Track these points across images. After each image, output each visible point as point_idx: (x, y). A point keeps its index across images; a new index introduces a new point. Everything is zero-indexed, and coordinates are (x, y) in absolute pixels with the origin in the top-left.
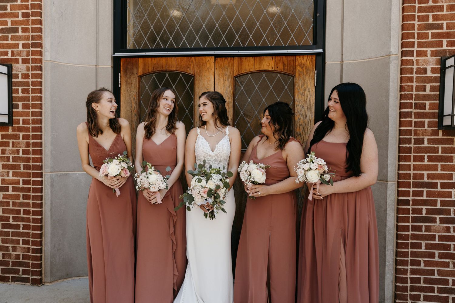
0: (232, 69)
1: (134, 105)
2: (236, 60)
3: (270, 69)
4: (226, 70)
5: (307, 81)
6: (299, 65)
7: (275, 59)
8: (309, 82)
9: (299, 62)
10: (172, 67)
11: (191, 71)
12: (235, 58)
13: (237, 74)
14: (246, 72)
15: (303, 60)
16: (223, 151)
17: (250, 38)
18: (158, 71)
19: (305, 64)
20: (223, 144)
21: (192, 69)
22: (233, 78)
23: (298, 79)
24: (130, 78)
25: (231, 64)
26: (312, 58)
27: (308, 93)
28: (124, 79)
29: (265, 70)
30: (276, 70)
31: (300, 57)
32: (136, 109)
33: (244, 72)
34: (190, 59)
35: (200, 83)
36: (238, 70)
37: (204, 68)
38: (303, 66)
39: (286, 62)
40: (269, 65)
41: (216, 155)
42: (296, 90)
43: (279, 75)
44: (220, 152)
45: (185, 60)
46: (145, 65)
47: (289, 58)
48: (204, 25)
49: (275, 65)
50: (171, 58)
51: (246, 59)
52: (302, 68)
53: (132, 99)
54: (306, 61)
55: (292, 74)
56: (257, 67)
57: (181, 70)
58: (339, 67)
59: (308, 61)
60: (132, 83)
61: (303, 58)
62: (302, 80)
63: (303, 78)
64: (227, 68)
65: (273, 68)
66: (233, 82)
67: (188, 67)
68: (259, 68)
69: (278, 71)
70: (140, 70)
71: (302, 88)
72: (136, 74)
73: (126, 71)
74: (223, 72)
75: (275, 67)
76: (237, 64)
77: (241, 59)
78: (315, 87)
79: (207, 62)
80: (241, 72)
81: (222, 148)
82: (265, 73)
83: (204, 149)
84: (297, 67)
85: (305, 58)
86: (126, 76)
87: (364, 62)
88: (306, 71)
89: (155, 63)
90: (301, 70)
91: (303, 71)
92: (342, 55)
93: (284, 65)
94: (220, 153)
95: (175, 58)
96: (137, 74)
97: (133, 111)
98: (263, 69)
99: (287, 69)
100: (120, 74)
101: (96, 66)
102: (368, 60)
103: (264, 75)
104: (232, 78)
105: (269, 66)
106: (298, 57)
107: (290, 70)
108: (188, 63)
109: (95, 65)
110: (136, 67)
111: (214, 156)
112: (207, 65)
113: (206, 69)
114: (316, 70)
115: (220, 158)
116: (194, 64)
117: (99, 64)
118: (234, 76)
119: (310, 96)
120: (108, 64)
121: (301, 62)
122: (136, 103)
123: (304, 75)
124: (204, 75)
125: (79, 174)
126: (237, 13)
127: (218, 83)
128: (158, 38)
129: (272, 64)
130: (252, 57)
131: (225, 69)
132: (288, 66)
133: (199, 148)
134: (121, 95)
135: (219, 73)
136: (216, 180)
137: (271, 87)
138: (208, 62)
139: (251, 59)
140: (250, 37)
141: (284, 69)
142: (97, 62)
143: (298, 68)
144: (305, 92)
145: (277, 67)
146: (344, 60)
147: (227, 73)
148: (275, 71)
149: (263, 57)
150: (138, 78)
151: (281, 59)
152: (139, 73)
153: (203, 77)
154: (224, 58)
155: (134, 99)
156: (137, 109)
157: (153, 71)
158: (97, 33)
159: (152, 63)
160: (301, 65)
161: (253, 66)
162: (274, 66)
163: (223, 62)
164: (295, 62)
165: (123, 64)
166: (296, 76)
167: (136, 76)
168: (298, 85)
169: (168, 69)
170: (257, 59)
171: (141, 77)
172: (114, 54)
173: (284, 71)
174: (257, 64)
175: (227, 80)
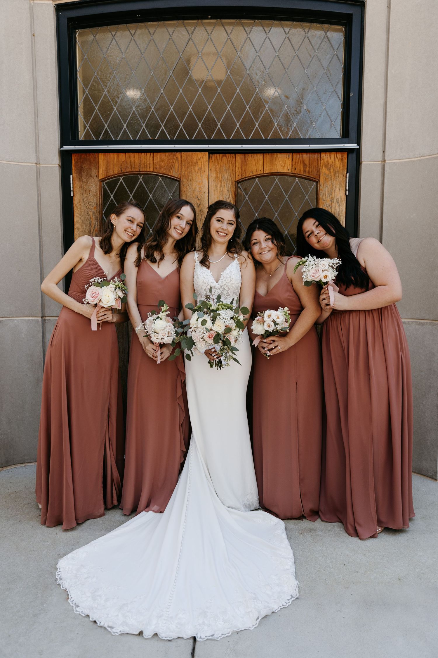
0: (233, 170)
1: (94, 222)
2: (239, 157)
3: (286, 172)
4: (225, 172)
5: (335, 188)
6: (325, 166)
7: (292, 157)
8: (338, 190)
9: (325, 161)
10: (148, 167)
11: (175, 174)
12: (237, 155)
13: (240, 178)
14: (253, 174)
15: (330, 158)
16: (231, 280)
17: (256, 127)
18: (128, 172)
19: (333, 165)
20: (231, 271)
21: (176, 170)
22: (234, 183)
23: (324, 185)
24: (87, 182)
25: (232, 164)
26: (342, 156)
27: (337, 205)
28: (77, 184)
29: (278, 173)
30: (293, 172)
31: (326, 155)
32: (96, 227)
33: (250, 175)
34: (174, 156)
35: (188, 190)
36: (242, 172)
37: (194, 168)
38: (331, 167)
39: (308, 162)
40: (283, 165)
41: (221, 287)
42: (321, 201)
43: (297, 180)
44: (227, 282)
45: (167, 156)
46: (108, 163)
47: (311, 155)
48: (191, 107)
49: (292, 166)
50: (146, 154)
51: (252, 157)
52: (329, 169)
53: (91, 213)
54: (335, 160)
55: (315, 178)
56: (267, 168)
57: (161, 172)
58: (380, 169)
59: (337, 160)
60: (90, 191)
61: (330, 155)
62: (329, 187)
63: (330, 184)
64: (226, 170)
65: (289, 170)
66: (234, 190)
67: (171, 167)
68: (271, 169)
69: (296, 174)
70: (101, 171)
71: (329, 197)
72: (95, 178)
73: (80, 172)
74: (221, 174)
75: (292, 168)
76: (240, 163)
77: (245, 157)
78: (346, 196)
79: (198, 161)
80: (246, 175)
81: (230, 277)
82: (278, 177)
83: (205, 279)
84: (322, 168)
85: (333, 155)
86: (80, 179)
87: (414, 161)
88: (334, 175)
89: (123, 162)
90: (327, 172)
91: (330, 175)
92: (384, 152)
93: (305, 165)
94: (227, 284)
95: (152, 153)
96: (96, 176)
97: (92, 231)
98: (276, 171)
99: (309, 171)
100: (71, 176)
101: (36, 164)
102: (419, 158)
103: (277, 180)
104: (232, 183)
105: (284, 167)
106: (323, 155)
107: (313, 172)
108: (171, 162)
109: (35, 162)
110: (96, 167)
111: (219, 288)
112: (198, 164)
113: (197, 170)
114: (347, 173)
115: (228, 291)
116: (180, 163)
117: (41, 162)
118: (236, 180)
119: (339, 209)
120: (55, 162)
121: (328, 161)
122: (96, 219)
123: (331, 179)
124: (194, 178)
125: (18, 321)
126: (238, 91)
127: (214, 190)
128: (125, 125)
129: (289, 163)
130: (260, 154)
131: (222, 171)
132: (309, 168)
133: (198, 278)
134: (75, 208)
135: (215, 176)
136: (226, 319)
137: (287, 197)
138: (200, 160)
139: (260, 157)
140: (256, 125)
141: (305, 171)
142: (38, 158)
143: (324, 170)
144: (333, 203)
145: (296, 169)
146: (386, 159)
147: (226, 176)
148: (293, 174)
149: (275, 154)
150: (98, 182)
151: (300, 158)
152: (100, 176)
153: (193, 182)
154: (221, 155)
155: (94, 213)
156: (99, 227)
157: (120, 172)
158: (36, 115)
159: (118, 161)
160: (328, 166)
161: (262, 167)
162: (290, 167)
163: (220, 161)
164: (319, 161)
165: (76, 162)
166: (321, 181)
167: (96, 179)
168: (324, 194)
169: (142, 170)
170: (267, 156)
171: (102, 181)
172: (62, 146)
173: (305, 174)
174: (268, 164)
175: (226, 186)
